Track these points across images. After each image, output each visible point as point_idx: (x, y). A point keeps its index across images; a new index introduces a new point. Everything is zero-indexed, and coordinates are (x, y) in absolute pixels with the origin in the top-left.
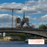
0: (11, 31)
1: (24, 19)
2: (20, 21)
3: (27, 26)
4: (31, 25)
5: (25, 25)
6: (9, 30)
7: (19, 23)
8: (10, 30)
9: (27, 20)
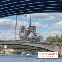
1: (30, 28)
2: (25, 30)
3: (33, 36)
4: (38, 35)
5: (31, 35)
7: (24, 32)
8: (14, 42)
9: (34, 29)
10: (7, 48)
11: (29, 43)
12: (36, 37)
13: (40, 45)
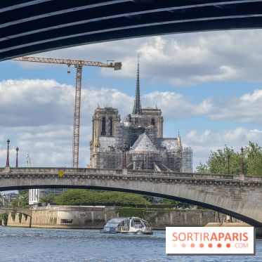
0: (76, 182)
1: (137, 116)
2: (116, 125)
4: (172, 147)
5: (142, 146)
6: (66, 176)
8: (71, 176)
9: (153, 122)
10: (40, 205)
11: (134, 179)
12: (163, 154)
13: (183, 186)
